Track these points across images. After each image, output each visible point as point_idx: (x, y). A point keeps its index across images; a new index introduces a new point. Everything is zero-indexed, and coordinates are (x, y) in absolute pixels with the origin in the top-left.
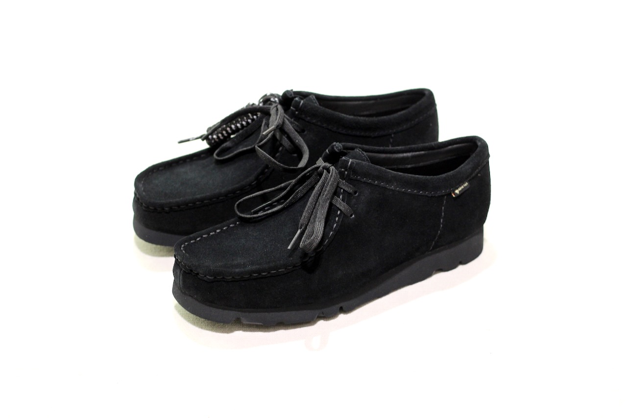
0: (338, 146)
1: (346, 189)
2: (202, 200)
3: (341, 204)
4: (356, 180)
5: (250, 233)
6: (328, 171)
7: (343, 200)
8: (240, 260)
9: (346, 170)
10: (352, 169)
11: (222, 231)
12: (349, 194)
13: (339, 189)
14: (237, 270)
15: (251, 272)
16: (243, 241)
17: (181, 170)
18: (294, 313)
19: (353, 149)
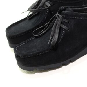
0: (62, 7)
1: (65, 21)
2: (26, 32)
3: (64, 27)
4: (68, 18)
5: (38, 40)
6: (59, 16)
7: (65, 25)
8: (34, 50)
9: (64, 15)
10: (66, 14)
11: (30, 41)
12: (67, 23)
13: (63, 22)
14: (31, 53)
15: (36, 54)
16: (36, 43)
17: (20, 24)
18: (53, 64)
19: (68, 8)
